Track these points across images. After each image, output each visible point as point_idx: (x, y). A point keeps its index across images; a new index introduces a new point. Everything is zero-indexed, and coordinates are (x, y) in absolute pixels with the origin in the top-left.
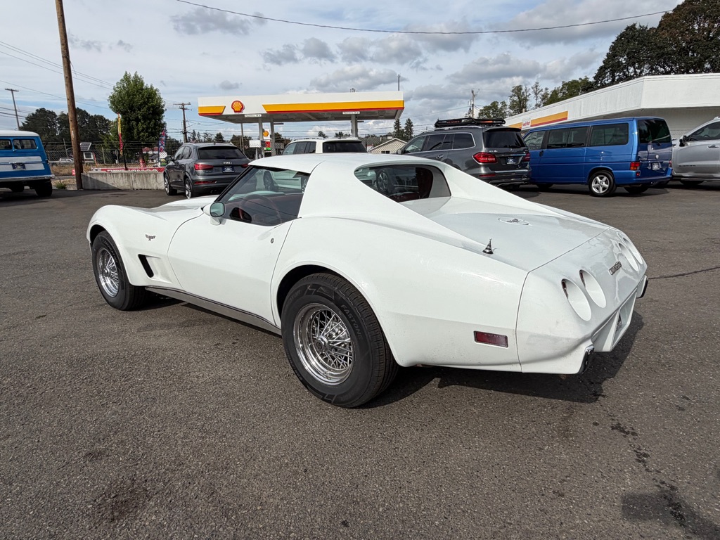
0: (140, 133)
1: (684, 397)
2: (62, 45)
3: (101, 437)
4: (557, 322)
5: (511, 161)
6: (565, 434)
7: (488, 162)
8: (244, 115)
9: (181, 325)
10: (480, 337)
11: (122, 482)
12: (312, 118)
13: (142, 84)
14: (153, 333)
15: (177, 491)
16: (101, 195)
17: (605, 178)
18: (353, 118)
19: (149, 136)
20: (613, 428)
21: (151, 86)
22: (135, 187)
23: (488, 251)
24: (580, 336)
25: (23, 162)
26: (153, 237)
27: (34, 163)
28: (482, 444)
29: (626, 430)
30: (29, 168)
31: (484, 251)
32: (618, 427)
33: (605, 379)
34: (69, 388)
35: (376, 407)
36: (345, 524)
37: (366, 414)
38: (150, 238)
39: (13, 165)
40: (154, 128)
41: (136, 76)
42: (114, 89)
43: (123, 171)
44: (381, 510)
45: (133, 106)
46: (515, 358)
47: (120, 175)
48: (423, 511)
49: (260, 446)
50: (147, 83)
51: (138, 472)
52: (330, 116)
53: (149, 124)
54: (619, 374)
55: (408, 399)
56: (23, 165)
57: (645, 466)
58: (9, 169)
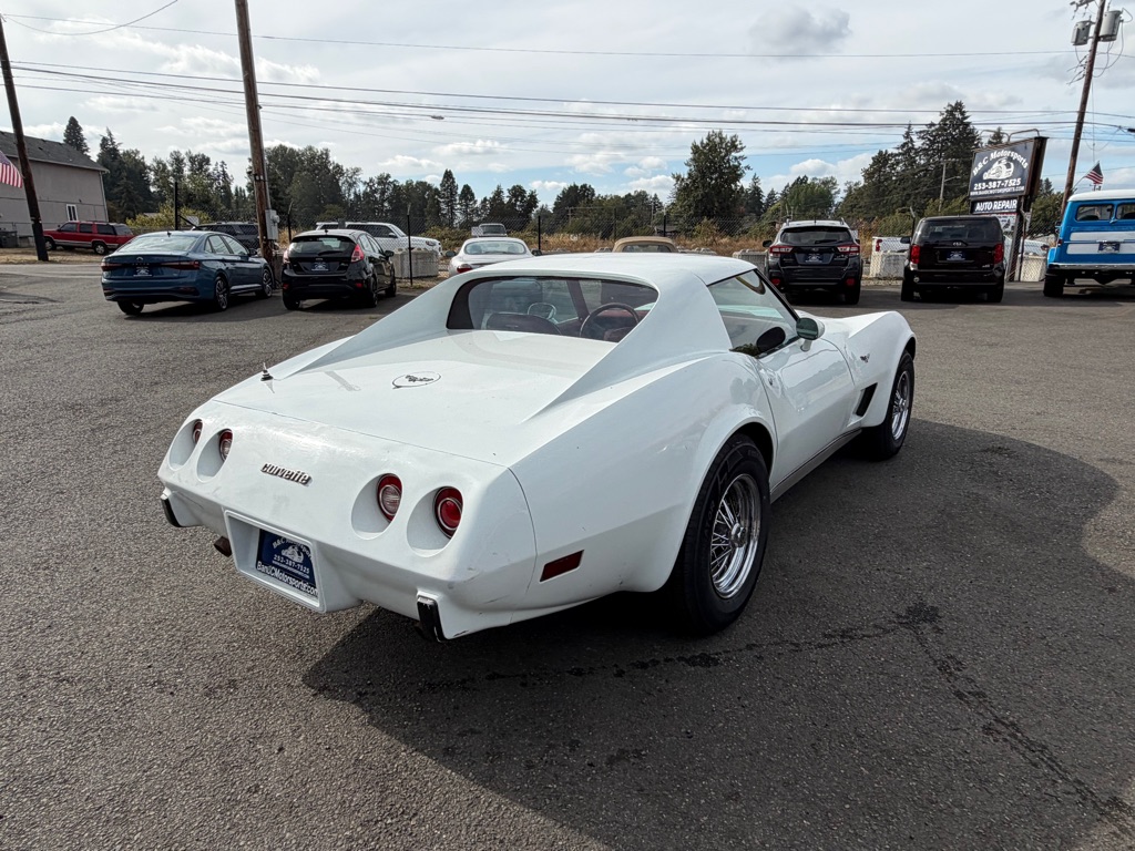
25: (1120, 240)
30: (1126, 249)
39: (1101, 244)
56: (1117, 245)
58: (1093, 250)
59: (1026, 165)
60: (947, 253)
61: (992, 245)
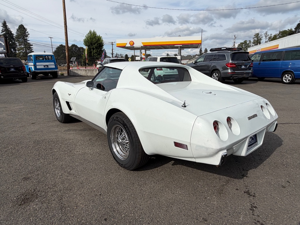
0: (94, 54)
1: (288, 181)
2: (64, 19)
3: (32, 172)
4: (208, 141)
5: (243, 67)
6: (220, 192)
7: (232, 67)
8: (134, 47)
9: (81, 130)
10: (177, 144)
11: (30, 191)
12: (162, 48)
13: (96, 35)
14: (69, 132)
15: (48, 197)
16: (75, 78)
17: (290, 75)
18: (179, 48)
19: (97, 55)
20: (245, 192)
21: (99, 35)
22: (88, 75)
23: (183, 106)
24: (218, 147)
25: (48, 65)
26: (70, 94)
27: (51, 65)
28: (180, 192)
29: (251, 194)
30: (50, 67)
31: (182, 106)
32: (248, 193)
33: (251, 169)
34: (29, 152)
35: (141, 171)
36: (106, 220)
37: (136, 173)
38: (70, 95)
39: (44, 66)
40: (100, 52)
41: (94, 32)
42: (86, 36)
43: (84, 69)
44: (123, 216)
45: (92, 43)
46: (192, 156)
47: (83, 70)
48: (141, 219)
49: (87, 182)
50: (98, 34)
51: (38, 187)
52: (169, 47)
53: (98, 50)
54: (259, 167)
55: (156, 169)
56: (47, 66)
57: (253, 212)
58: (43, 67)
59: (3, 44)
60: (9, 69)
61: (21, 66)
